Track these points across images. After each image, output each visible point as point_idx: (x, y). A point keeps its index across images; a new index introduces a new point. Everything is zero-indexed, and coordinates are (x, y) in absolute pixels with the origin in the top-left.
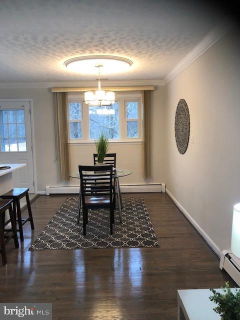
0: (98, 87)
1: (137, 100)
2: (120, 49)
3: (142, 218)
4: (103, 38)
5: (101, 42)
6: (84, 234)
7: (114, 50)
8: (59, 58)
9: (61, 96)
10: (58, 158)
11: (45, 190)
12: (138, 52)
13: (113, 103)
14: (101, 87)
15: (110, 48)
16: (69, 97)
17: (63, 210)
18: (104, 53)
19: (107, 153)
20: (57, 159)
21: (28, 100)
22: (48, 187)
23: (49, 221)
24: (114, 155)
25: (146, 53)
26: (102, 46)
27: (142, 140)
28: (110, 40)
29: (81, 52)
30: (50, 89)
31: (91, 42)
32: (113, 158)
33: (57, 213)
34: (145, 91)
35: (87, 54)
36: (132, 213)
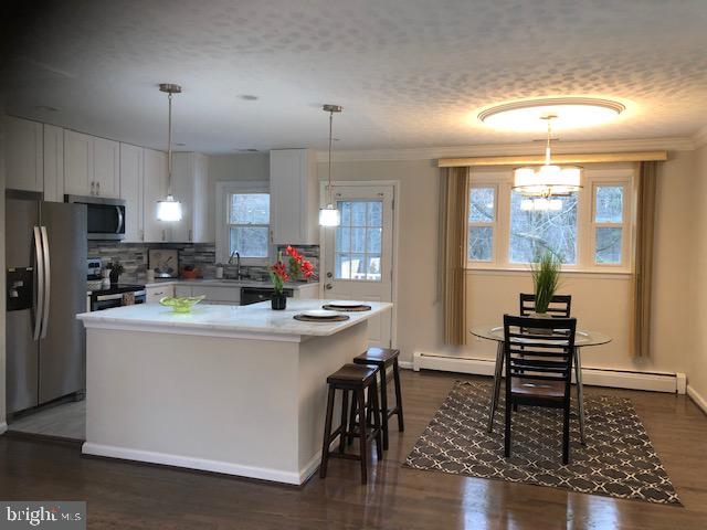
0: (545, 155)
1: (624, 183)
2: (605, 86)
3: (633, 442)
4: (575, 69)
5: (569, 76)
6: (507, 454)
7: (589, 88)
8: (472, 106)
9: (455, 175)
10: (440, 298)
11: (412, 360)
12: (645, 89)
13: (576, 189)
14: (551, 155)
15: (582, 85)
16: (473, 176)
17: (451, 404)
18: (568, 94)
19: (556, 293)
20: (438, 300)
21: (392, 182)
22: (417, 354)
23: (430, 420)
24: (567, 299)
25: (662, 90)
26: (568, 82)
27: (630, 269)
28: (588, 71)
29: (521, 95)
30: (435, 162)
31: (547, 77)
32: (564, 306)
33: (443, 408)
34: (643, 162)
35: (534, 97)
36: (608, 429)
